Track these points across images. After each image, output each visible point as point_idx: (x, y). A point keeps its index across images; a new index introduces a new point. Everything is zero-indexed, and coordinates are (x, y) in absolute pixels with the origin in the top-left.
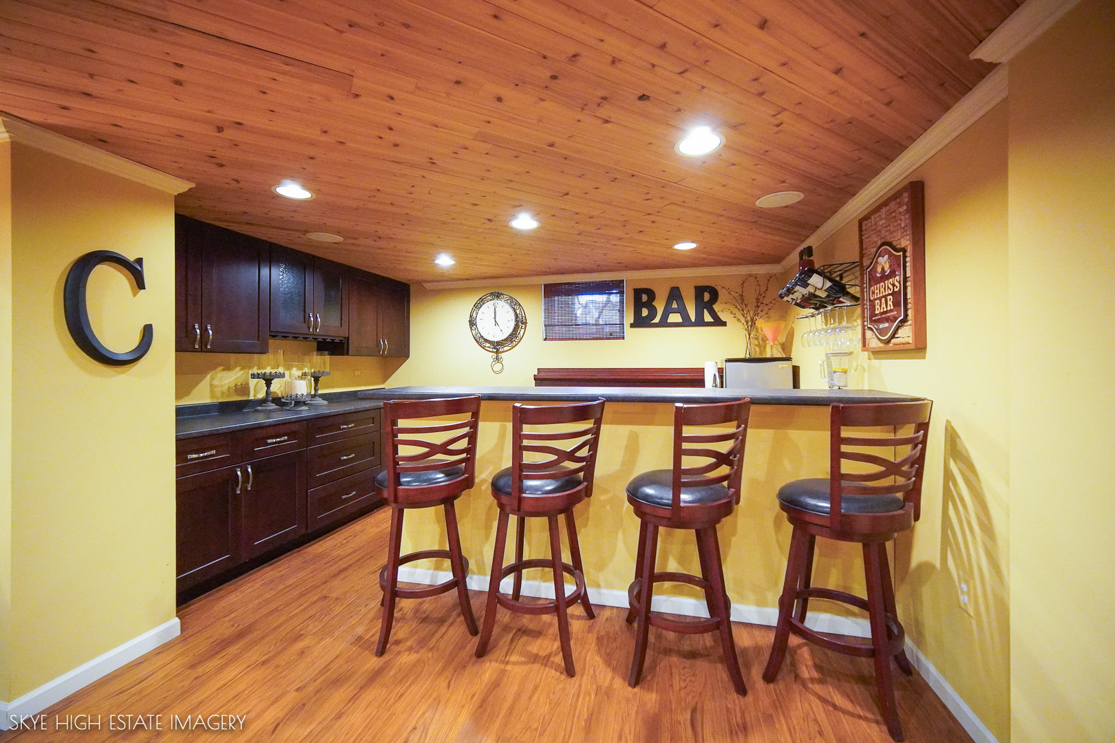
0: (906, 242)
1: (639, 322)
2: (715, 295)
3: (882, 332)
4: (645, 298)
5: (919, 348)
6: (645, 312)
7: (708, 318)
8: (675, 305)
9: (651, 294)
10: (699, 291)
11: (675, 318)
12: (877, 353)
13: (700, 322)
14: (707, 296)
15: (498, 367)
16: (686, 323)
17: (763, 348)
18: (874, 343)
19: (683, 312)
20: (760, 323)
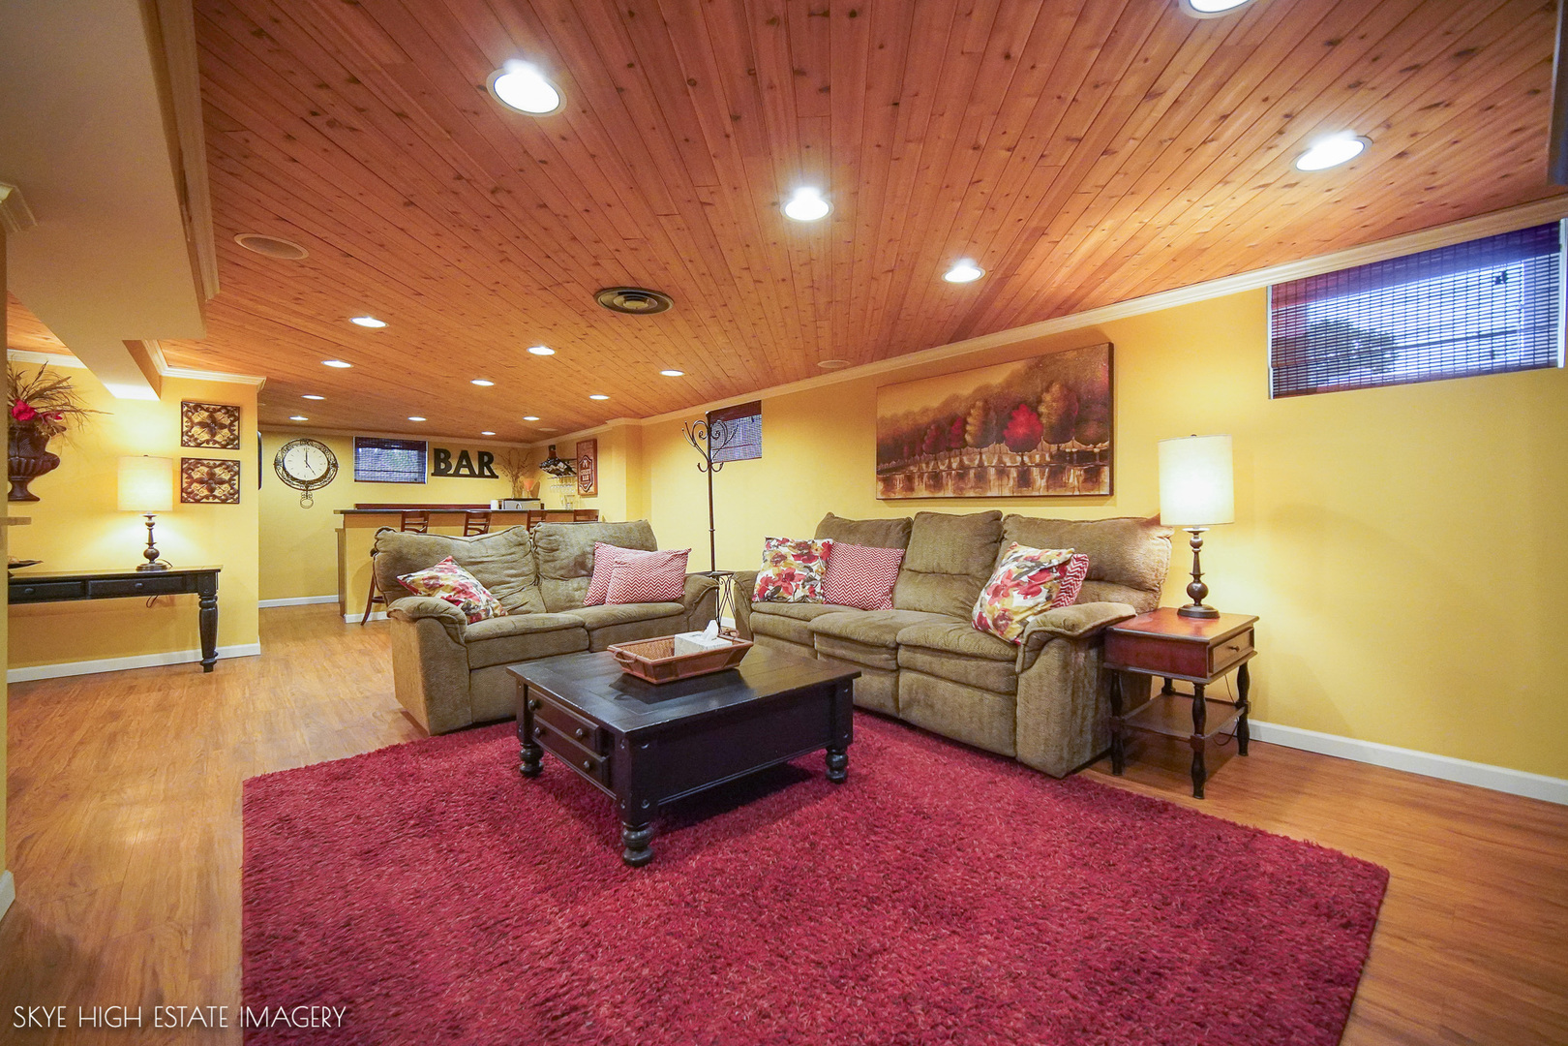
0: (592, 458)
1: (438, 473)
2: (491, 460)
3: (585, 488)
4: (442, 456)
5: (596, 494)
6: (443, 466)
7: (487, 473)
8: (464, 463)
9: (448, 455)
10: (481, 455)
11: (464, 471)
12: (583, 496)
13: (481, 475)
14: (486, 459)
15: (306, 502)
16: (472, 475)
17: (520, 493)
18: (582, 492)
19: (470, 467)
20: (521, 478)
